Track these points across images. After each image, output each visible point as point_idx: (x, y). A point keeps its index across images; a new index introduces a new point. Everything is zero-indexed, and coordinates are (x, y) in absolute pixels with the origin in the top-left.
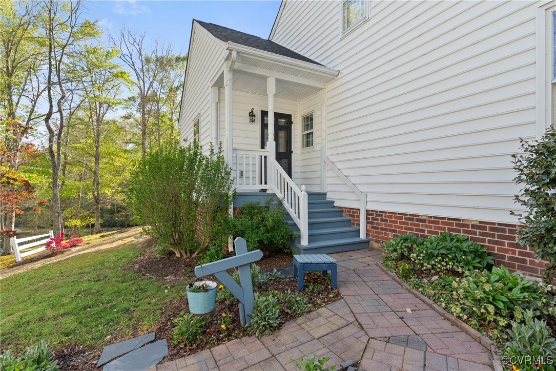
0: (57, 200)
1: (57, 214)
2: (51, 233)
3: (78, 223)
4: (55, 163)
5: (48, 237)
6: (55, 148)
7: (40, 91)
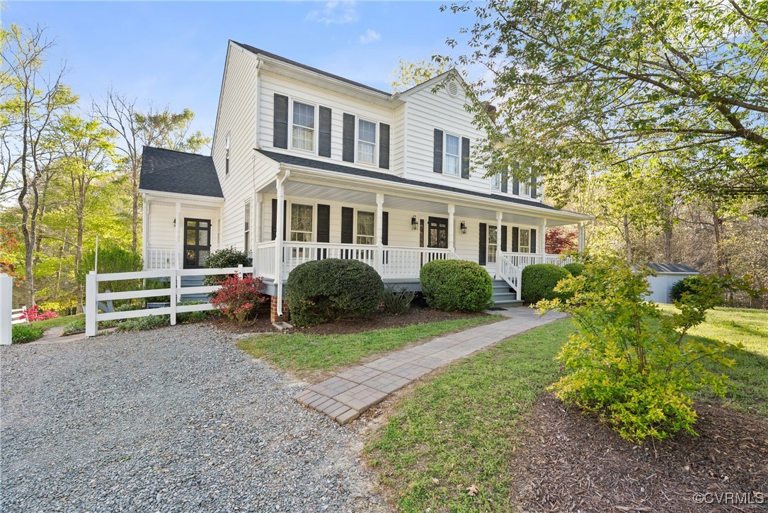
0: (31, 278)
1: (30, 292)
2: (24, 308)
3: (56, 306)
4: (28, 241)
5: (21, 312)
6: (29, 226)
7: (11, 163)
